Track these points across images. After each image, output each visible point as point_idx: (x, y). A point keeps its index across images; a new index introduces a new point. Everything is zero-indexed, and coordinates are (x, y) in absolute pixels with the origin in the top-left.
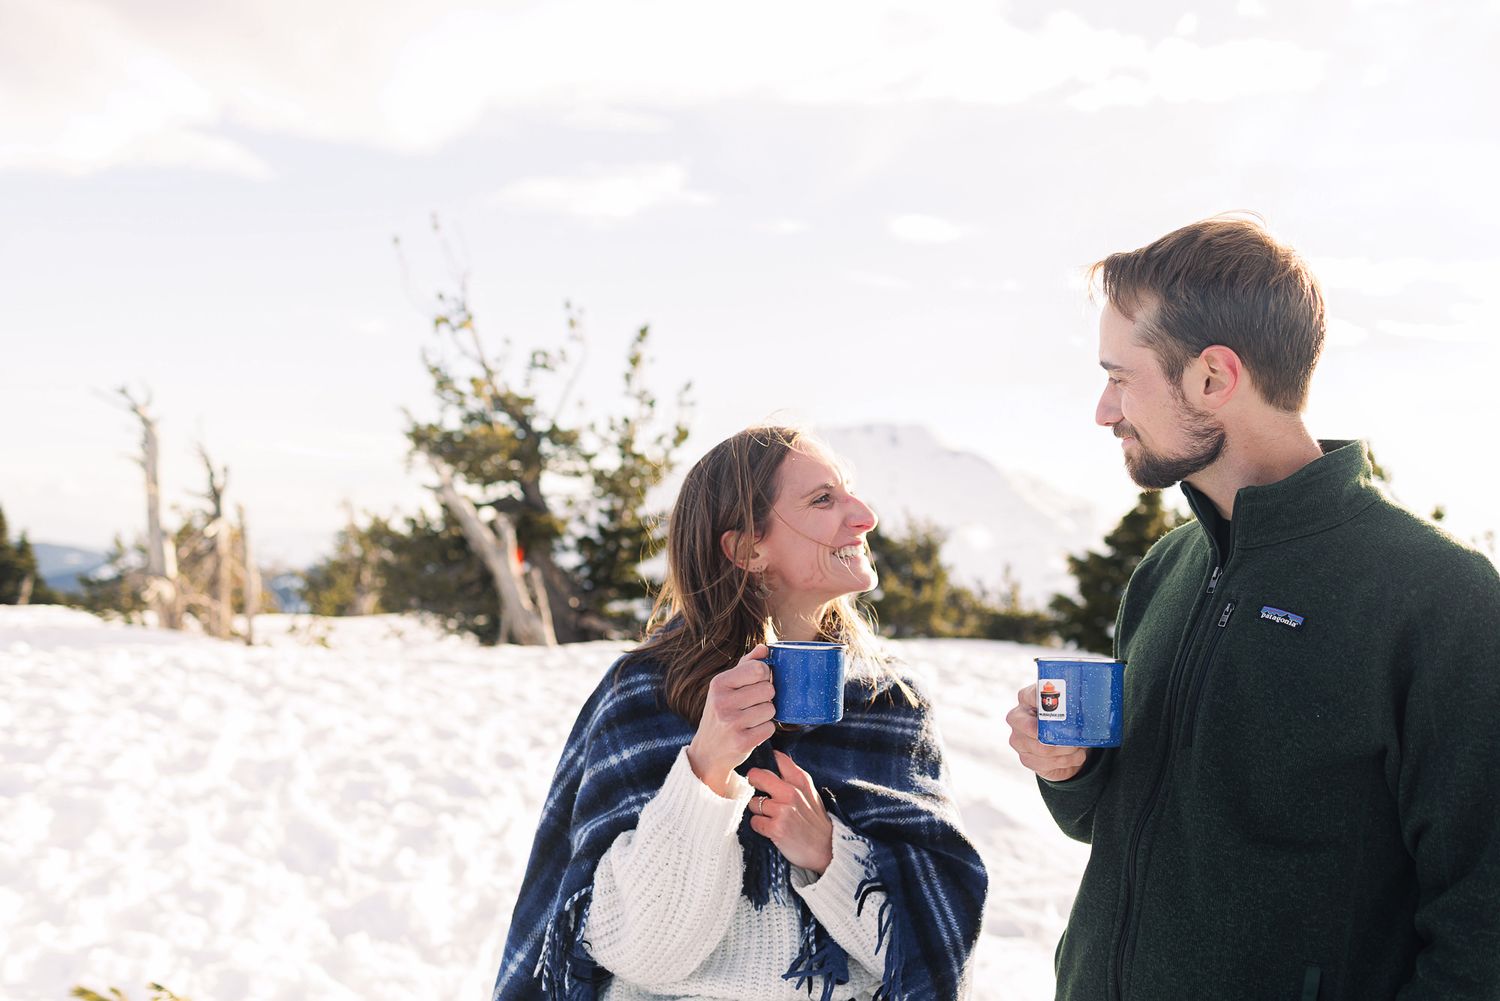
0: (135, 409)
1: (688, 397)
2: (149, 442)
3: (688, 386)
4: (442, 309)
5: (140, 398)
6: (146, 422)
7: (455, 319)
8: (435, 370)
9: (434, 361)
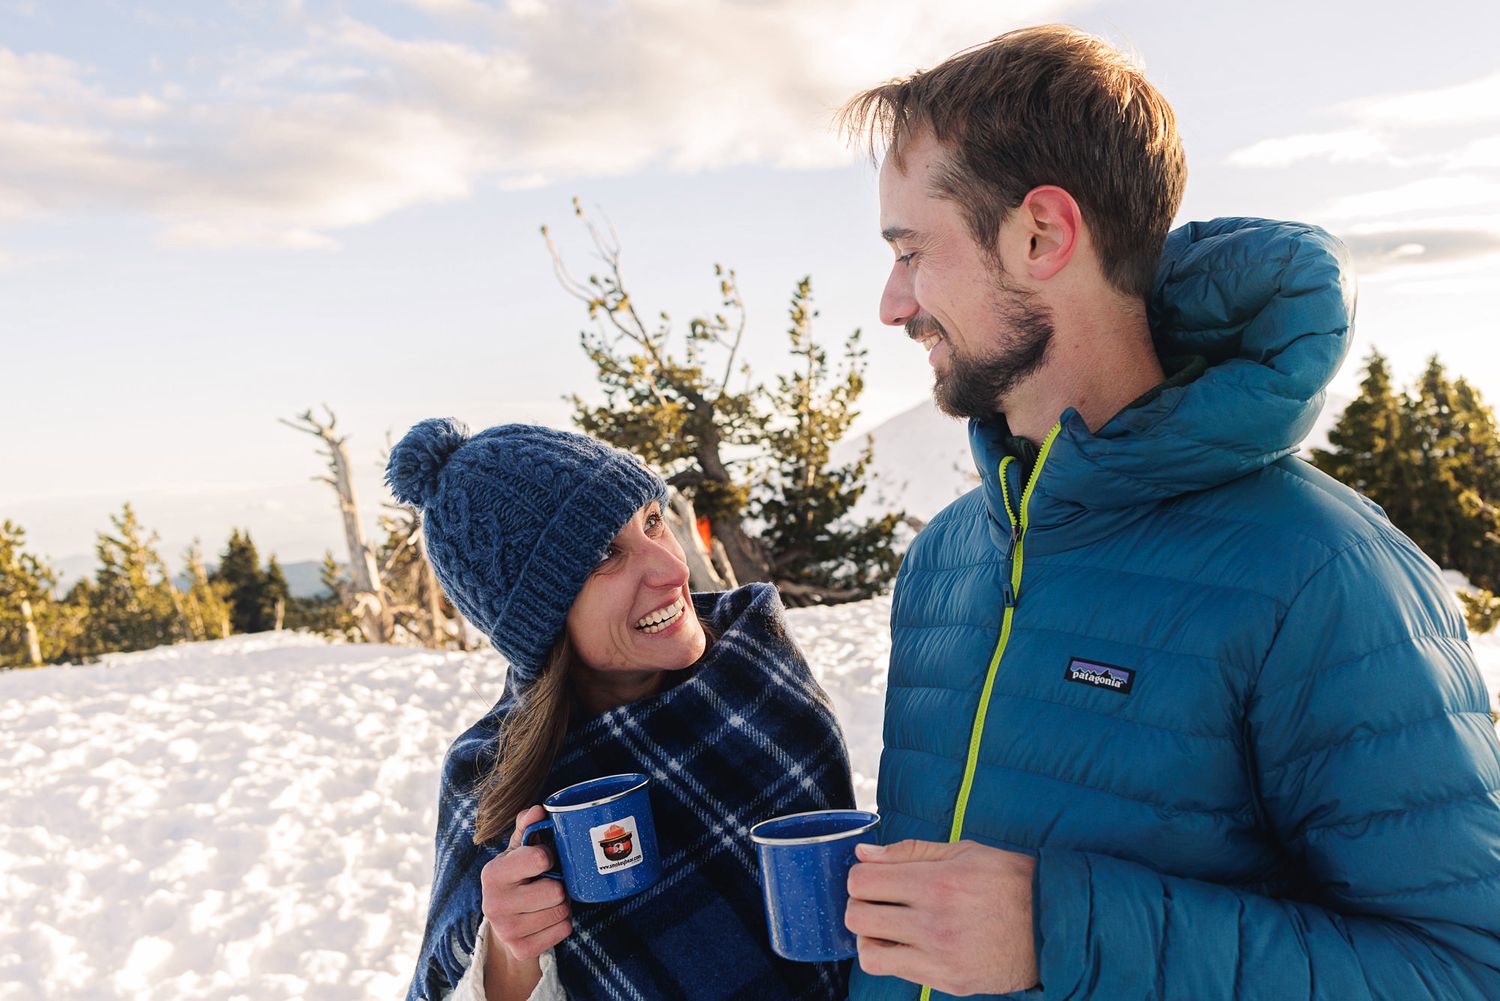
0: (320, 434)
1: (858, 348)
2: (339, 463)
3: (857, 335)
4: (597, 293)
5: (325, 421)
6: (332, 443)
7: (611, 300)
8: (596, 355)
9: (593, 344)
